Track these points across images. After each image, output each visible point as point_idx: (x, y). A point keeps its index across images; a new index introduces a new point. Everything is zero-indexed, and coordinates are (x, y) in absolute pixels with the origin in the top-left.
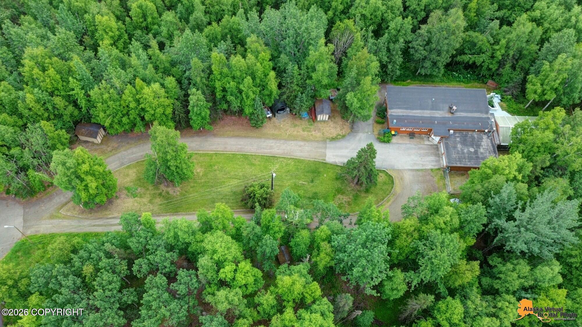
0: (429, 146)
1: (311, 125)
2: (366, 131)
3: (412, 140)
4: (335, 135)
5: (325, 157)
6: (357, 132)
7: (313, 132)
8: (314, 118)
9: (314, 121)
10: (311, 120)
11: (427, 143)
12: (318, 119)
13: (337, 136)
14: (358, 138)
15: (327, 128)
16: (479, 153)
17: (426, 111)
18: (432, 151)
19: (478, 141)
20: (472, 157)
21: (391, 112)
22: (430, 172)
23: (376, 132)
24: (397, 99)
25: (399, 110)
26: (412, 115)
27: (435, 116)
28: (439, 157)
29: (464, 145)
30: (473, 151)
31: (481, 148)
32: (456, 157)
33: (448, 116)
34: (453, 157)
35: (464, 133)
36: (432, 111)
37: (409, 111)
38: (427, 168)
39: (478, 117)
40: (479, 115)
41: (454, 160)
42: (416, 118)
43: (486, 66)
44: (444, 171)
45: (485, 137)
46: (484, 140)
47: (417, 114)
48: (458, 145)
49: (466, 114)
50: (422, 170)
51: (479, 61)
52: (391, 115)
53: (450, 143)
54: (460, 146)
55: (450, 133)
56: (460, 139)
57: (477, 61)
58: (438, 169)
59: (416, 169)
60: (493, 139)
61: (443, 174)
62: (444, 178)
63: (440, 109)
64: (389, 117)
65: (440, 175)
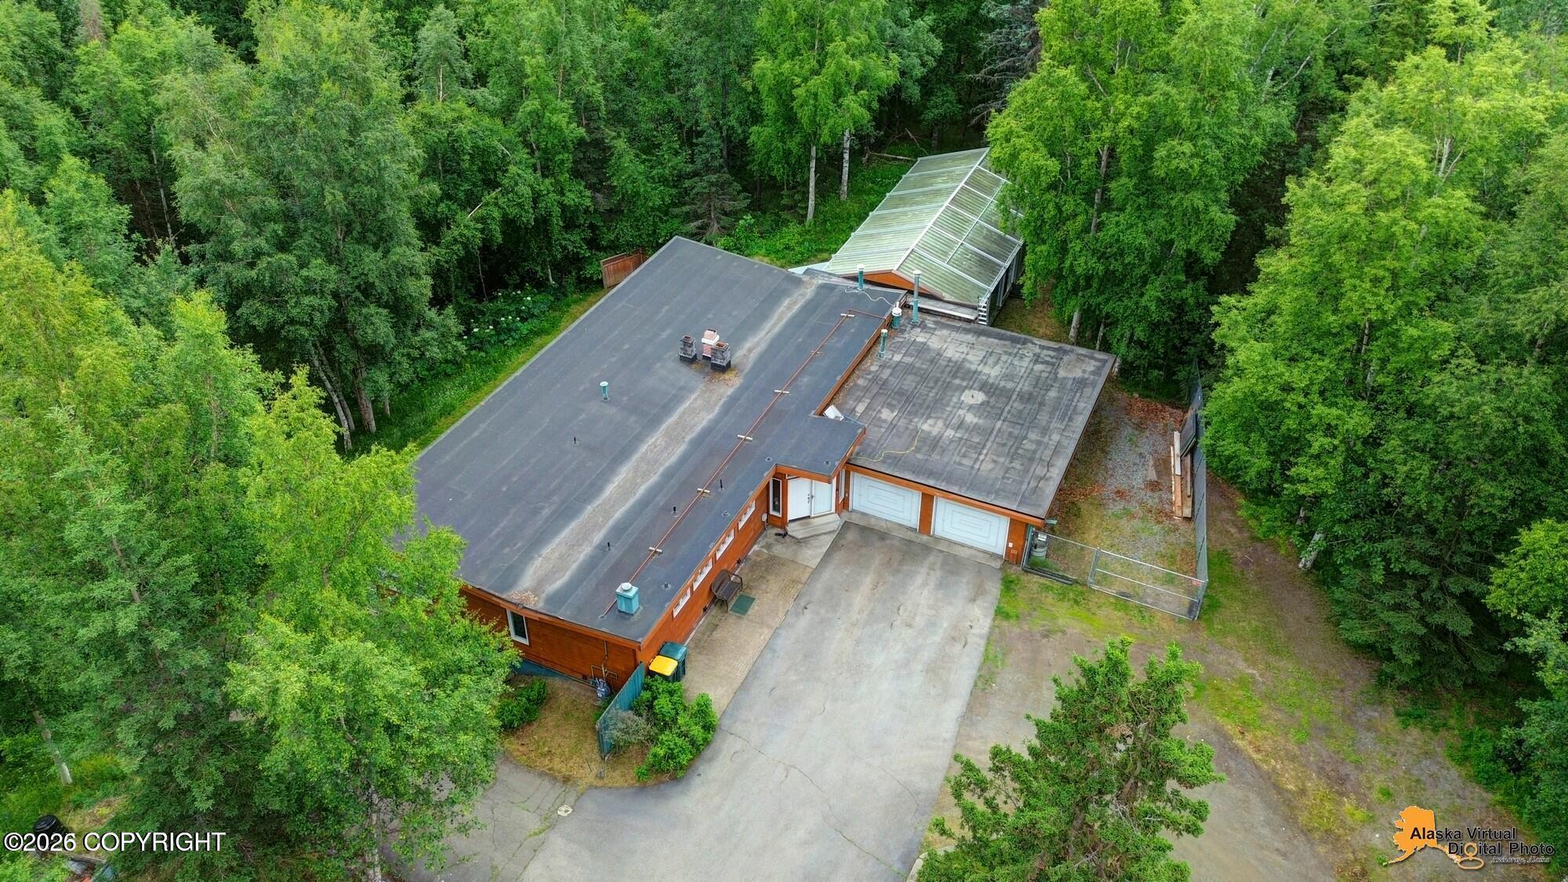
0: (838, 557)
2: (533, 823)
3: (754, 609)
11: (811, 556)
16: (1002, 383)
17: (644, 448)
18: (878, 560)
19: (932, 361)
20: (1021, 412)
21: (536, 590)
22: (1012, 628)
23: (588, 769)
24: (472, 522)
25: (552, 550)
26: (629, 512)
27: (698, 429)
28: (927, 549)
29: (932, 409)
30: (980, 397)
31: (973, 367)
32: (994, 462)
33: (730, 391)
34: (993, 476)
35: (860, 382)
36: (664, 426)
37: (589, 508)
38: (985, 630)
39: (804, 308)
40: (795, 303)
41: (1012, 475)
42: (661, 500)
43: (557, 210)
44: (1034, 567)
45: (920, 337)
46: (934, 343)
47: (634, 486)
48: (926, 427)
49: (761, 334)
50: (991, 656)
51: (521, 206)
52: (551, 600)
53: (895, 446)
54: (930, 421)
55: (836, 421)
56: (891, 407)
57: (513, 211)
58: (1008, 585)
59: (975, 685)
60: (944, 320)
61: (1043, 580)
62: (1080, 588)
63: (675, 396)
64: (565, 614)
65: (1050, 600)
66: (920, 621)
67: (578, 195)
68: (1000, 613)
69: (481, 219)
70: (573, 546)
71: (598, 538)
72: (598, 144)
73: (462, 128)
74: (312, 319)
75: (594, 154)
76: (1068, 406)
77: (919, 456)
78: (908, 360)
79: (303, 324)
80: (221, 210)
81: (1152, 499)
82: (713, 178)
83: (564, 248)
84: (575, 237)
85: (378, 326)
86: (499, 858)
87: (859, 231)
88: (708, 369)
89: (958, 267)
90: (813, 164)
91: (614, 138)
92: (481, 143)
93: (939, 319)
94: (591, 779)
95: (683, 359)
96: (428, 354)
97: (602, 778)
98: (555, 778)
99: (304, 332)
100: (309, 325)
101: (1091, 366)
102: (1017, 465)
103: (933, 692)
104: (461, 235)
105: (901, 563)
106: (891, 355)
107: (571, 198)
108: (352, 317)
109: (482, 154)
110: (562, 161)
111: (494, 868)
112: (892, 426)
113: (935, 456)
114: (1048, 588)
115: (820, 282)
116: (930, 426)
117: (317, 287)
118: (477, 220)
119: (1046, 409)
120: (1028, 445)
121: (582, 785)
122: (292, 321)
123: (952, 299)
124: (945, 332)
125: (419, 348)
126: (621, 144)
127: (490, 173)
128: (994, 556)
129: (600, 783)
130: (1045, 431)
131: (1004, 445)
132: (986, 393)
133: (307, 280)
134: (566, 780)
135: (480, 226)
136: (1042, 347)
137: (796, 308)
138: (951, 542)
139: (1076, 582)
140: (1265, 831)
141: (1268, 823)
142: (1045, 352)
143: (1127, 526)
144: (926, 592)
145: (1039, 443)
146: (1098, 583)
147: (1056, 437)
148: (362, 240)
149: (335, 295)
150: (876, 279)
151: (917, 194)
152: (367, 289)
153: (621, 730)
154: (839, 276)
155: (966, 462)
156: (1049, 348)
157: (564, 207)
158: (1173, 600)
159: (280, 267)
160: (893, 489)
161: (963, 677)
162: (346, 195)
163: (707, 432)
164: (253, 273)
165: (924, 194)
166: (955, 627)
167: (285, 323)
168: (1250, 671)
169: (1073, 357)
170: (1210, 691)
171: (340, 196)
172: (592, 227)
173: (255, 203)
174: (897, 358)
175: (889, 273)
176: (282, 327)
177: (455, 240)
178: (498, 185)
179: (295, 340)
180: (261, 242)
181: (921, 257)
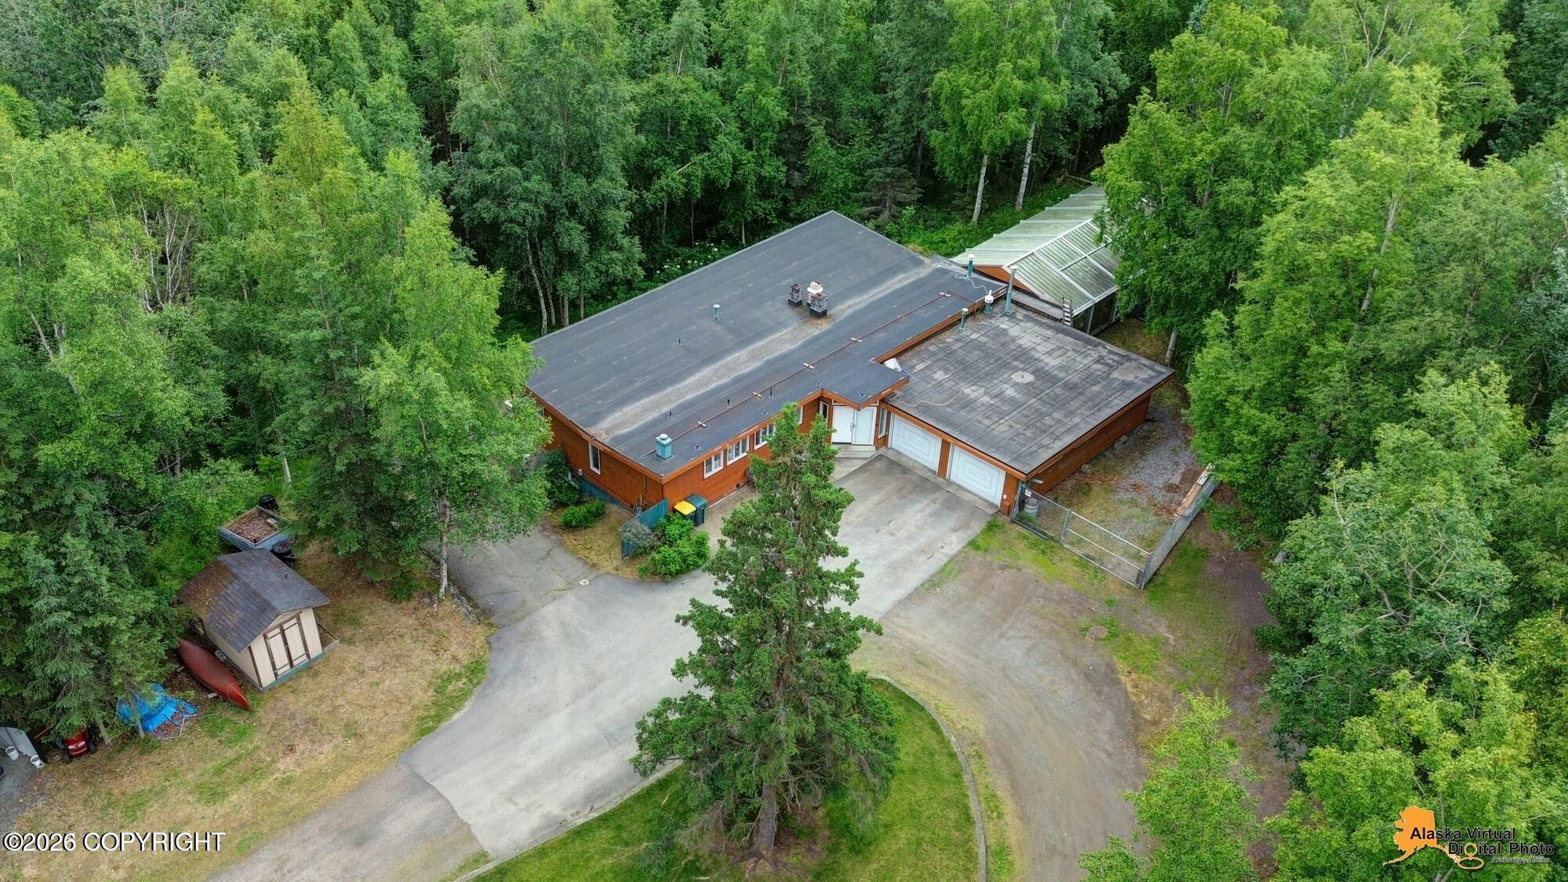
1: (241, 734)
2: (560, 583)
4: (422, 696)
5: (471, 838)
6: (523, 612)
7: (286, 765)
8: (230, 686)
9: (244, 707)
10: (224, 713)
12: (267, 678)
13: (440, 690)
14: (551, 633)
15: (353, 691)
16: (1055, 372)
17: (729, 359)
18: (892, 485)
19: (1004, 344)
20: (1057, 396)
21: (607, 432)
22: (977, 557)
23: (610, 561)
24: (583, 379)
25: (630, 409)
26: (697, 397)
27: (778, 353)
28: (937, 488)
29: (977, 379)
30: (1029, 378)
31: (1037, 356)
32: (1011, 426)
33: (816, 332)
34: (1004, 435)
35: (932, 348)
36: (752, 347)
37: (670, 389)
38: (953, 553)
39: (912, 284)
40: (907, 278)
41: (1021, 439)
42: (724, 395)
43: (753, 178)
44: (1022, 520)
45: (1004, 324)
46: (1014, 331)
47: (710, 381)
48: (967, 391)
49: (865, 297)
50: (947, 570)
51: (721, 169)
52: (615, 439)
53: (934, 400)
54: (973, 388)
55: (894, 371)
56: (946, 371)
57: (714, 173)
58: (991, 527)
59: (923, 585)
60: (1033, 315)
61: (1024, 531)
62: (1052, 543)
63: (770, 328)
64: (620, 449)
65: (1022, 546)
66: (902, 534)
67: (774, 169)
68: (973, 544)
69: (688, 176)
70: (645, 410)
71: (666, 409)
72: (800, 127)
73: (685, 98)
74: (524, 221)
75: (796, 137)
76: (1104, 400)
77: (949, 410)
78: (984, 339)
79: (519, 224)
80: (478, 127)
81: (1161, 498)
82: (889, 170)
83: (755, 212)
84: (767, 205)
85: (574, 237)
86: (529, 597)
87: (1002, 234)
88: (807, 314)
89: (1072, 276)
90: (983, 171)
91: (813, 125)
92: (699, 112)
93: (1030, 313)
94: (610, 569)
95: (790, 302)
96: (611, 270)
97: (617, 570)
98: (587, 563)
99: (518, 230)
100: (522, 224)
101: (1146, 374)
102: (1029, 433)
103: (885, 580)
104: (667, 185)
105: (910, 492)
106: (970, 332)
107: (767, 171)
108: (558, 228)
109: (698, 122)
110: (767, 139)
111: (524, 601)
112: (940, 384)
113: (963, 413)
114: (1025, 537)
115: (939, 266)
116: (971, 391)
117: (533, 197)
118: (683, 175)
119: (1082, 398)
120: (1048, 421)
121: (603, 571)
122: (511, 221)
123: (1052, 300)
124: (1029, 324)
125: (606, 265)
126: (819, 131)
127: (703, 137)
128: (991, 505)
129: (614, 572)
130: (1071, 414)
131: (1027, 416)
132: (1036, 377)
133: (526, 189)
134: (594, 565)
135: (684, 180)
136: (1110, 352)
137: (905, 283)
138: (960, 487)
139: (1052, 538)
140: (1105, 738)
141: (1110, 733)
142: (1111, 356)
143: (1125, 511)
144: (919, 516)
145: (1059, 421)
146: (1072, 544)
147: (1076, 420)
148: (576, 170)
149: (547, 207)
150: (987, 272)
151: (1071, 211)
152: (572, 208)
153: (634, 534)
154: (958, 265)
155: (987, 422)
156: (1116, 354)
157: (761, 179)
158: (1129, 570)
159: (508, 176)
160: (922, 434)
161: (915, 578)
162: (567, 130)
163: (783, 357)
164: (489, 178)
165: (1076, 212)
166: (930, 544)
167: (505, 221)
168: (1168, 635)
169: (1134, 364)
170: (1121, 639)
171: (561, 131)
172: (785, 200)
173: (502, 126)
174: (975, 336)
175: (999, 268)
176: (503, 223)
177: (662, 189)
178: (707, 149)
179: (510, 235)
180: (500, 156)
181: (1038, 261)
